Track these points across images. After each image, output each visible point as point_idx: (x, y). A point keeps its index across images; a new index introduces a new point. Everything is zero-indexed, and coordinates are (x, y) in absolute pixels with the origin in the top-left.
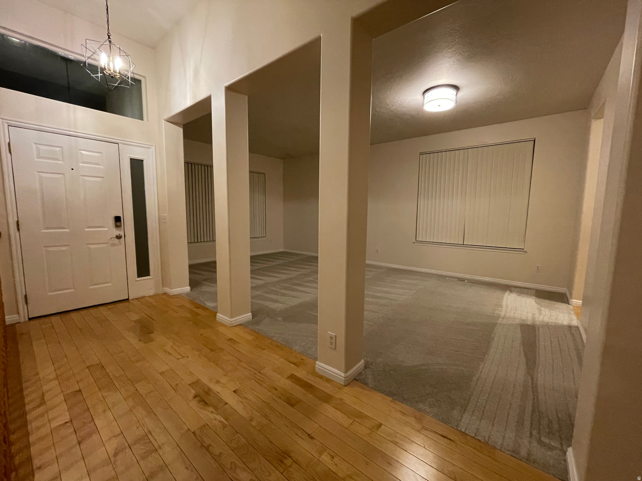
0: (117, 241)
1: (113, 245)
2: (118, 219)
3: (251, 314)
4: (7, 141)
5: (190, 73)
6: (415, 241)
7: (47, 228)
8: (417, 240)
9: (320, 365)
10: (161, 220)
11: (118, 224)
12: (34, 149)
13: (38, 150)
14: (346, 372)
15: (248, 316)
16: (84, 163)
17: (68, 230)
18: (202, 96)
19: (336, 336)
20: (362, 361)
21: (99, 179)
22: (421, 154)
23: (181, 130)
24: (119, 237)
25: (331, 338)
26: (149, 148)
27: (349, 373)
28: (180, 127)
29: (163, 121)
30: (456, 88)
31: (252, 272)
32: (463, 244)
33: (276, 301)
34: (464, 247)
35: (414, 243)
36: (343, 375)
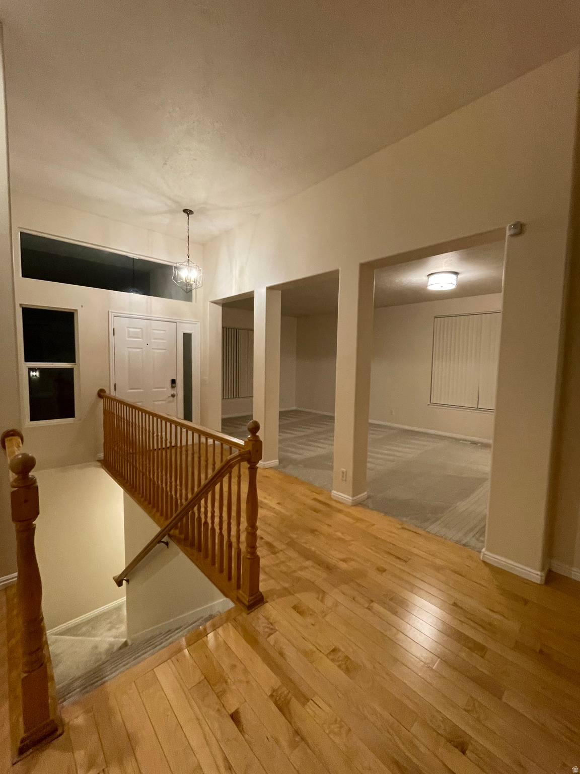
0: (171, 398)
1: (169, 402)
2: (173, 381)
3: (277, 460)
4: (113, 328)
5: (236, 272)
6: (429, 403)
7: (132, 389)
8: (432, 402)
9: (334, 493)
10: (203, 383)
11: (174, 385)
12: (127, 330)
13: (129, 331)
14: (353, 496)
15: (276, 462)
16: (155, 339)
17: (142, 390)
18: (246, 290)
19: (346, 472)
20: (366, 493)
21: (164, 351)
22: (436, 317)
23: (220, 308)
24: (173, 396)
25: (343, 473)
26: (196, 324)
27: (355, 498)
28: (219, 305)
29: (208, 303)
30: (456, 273)
31: (280, 426)
32: (478, 408)
33: (296, 453)
34: (478, 410)
35: (428, 405)
36: (351, 498)
